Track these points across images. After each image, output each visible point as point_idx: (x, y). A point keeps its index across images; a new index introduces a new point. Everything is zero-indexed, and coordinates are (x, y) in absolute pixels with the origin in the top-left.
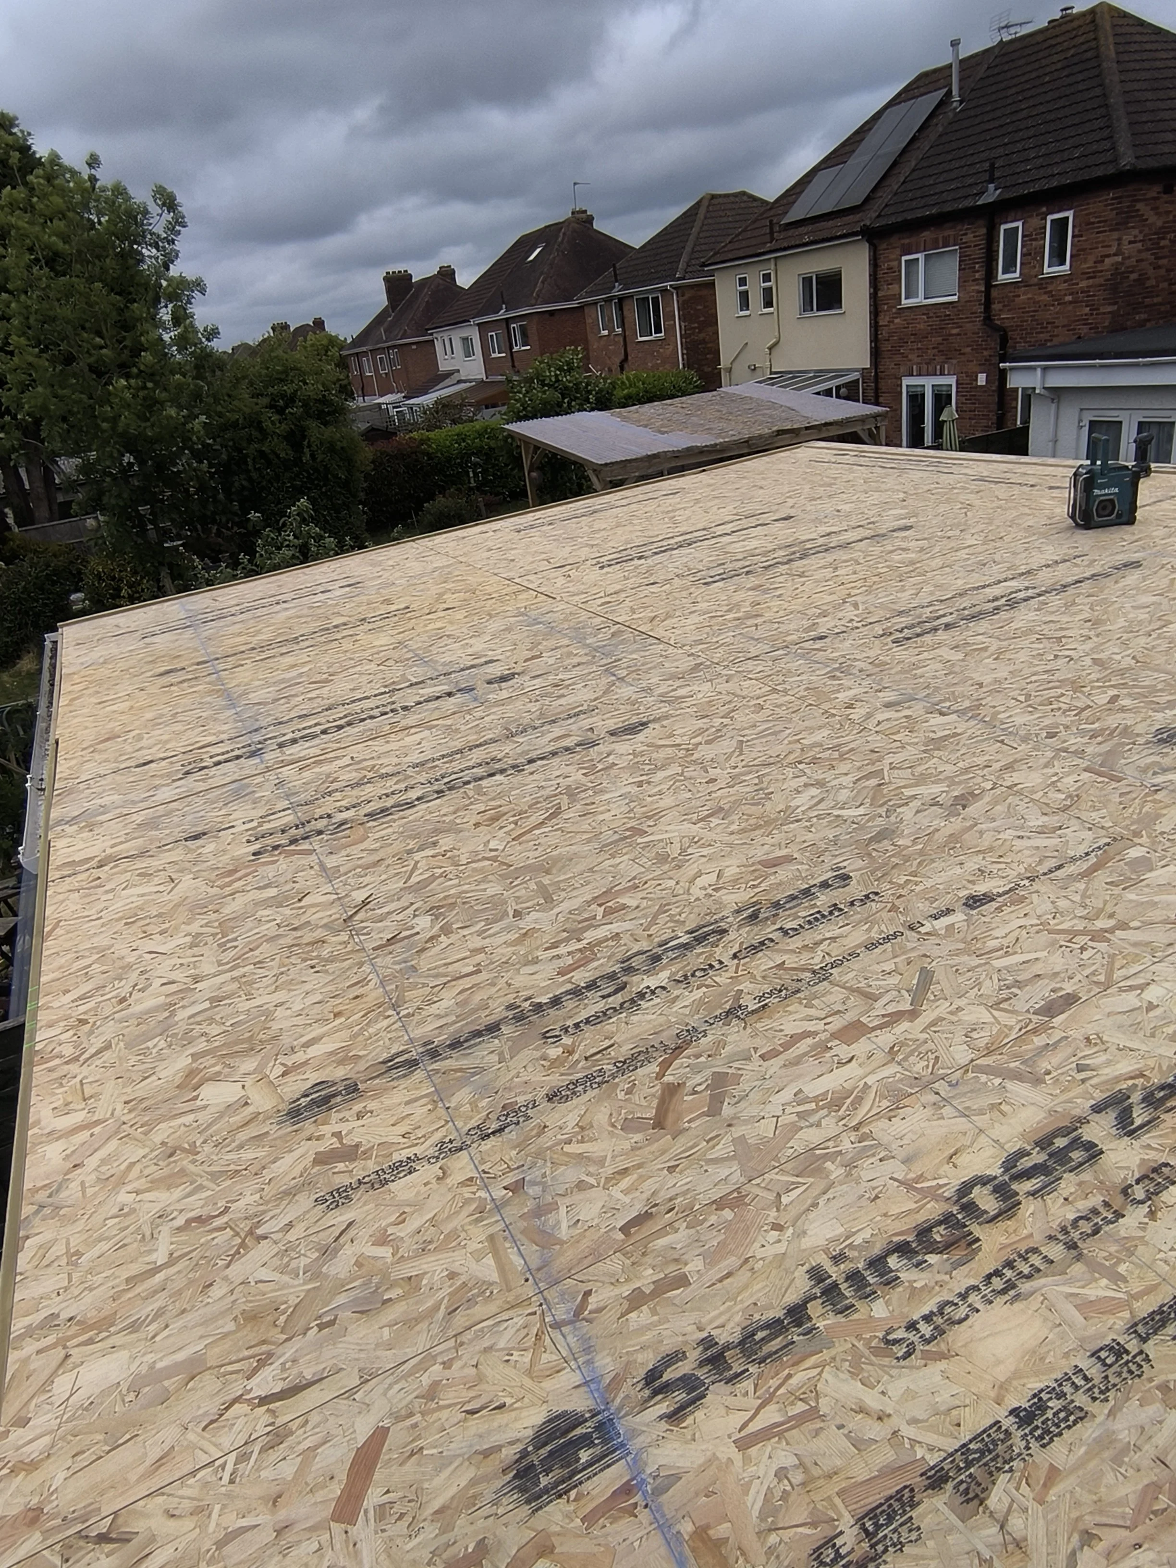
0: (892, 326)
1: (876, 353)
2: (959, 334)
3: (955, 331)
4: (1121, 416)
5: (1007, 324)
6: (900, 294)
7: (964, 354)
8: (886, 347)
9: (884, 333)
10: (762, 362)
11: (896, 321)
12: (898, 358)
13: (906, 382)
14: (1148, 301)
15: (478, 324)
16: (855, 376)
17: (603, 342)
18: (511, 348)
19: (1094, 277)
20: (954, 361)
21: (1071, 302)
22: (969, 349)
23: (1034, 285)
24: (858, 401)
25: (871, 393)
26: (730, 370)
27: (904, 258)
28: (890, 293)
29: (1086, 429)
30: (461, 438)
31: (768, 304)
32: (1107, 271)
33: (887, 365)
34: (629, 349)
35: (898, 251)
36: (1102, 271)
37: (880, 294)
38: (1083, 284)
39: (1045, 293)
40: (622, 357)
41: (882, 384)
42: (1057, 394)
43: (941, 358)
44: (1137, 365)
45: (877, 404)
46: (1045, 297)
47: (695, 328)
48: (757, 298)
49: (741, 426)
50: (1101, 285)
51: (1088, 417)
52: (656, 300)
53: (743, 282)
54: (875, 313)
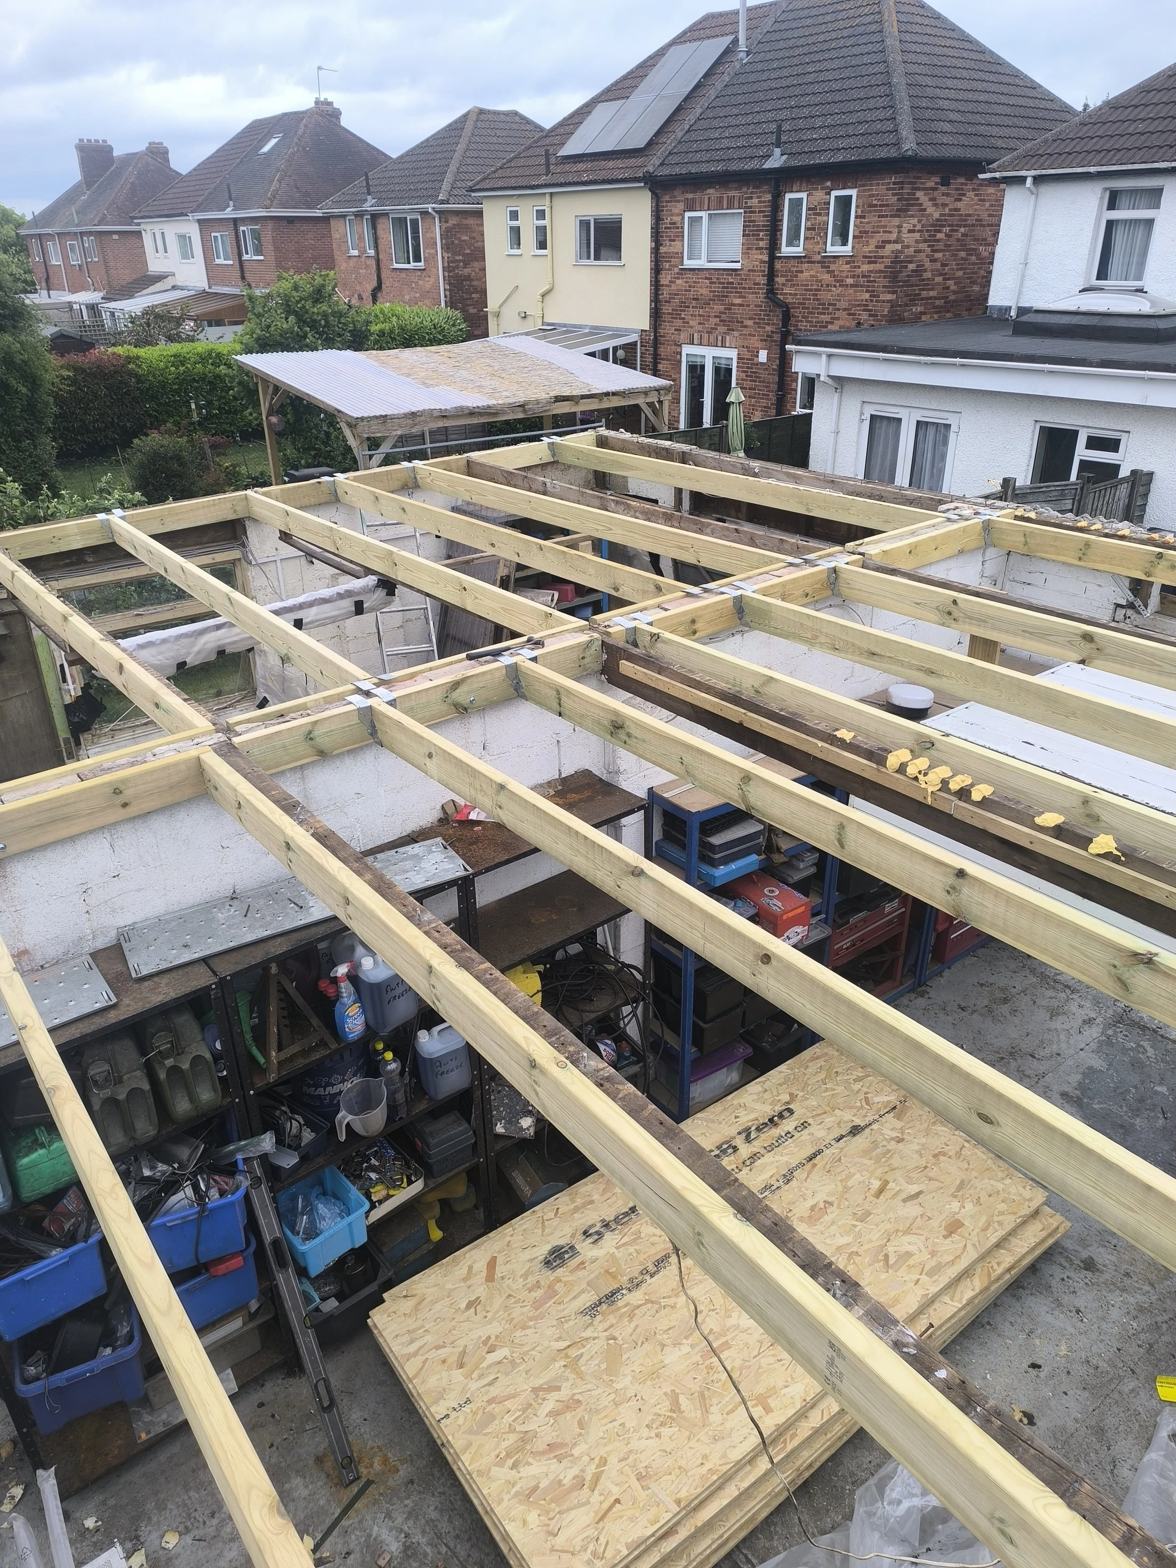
0: (673, 287)
1: (656, 314)
2: (740, 305)
3: (738, 301)
4: (901, 413)
5: (789, 300)
6: (682, 253)
7: (746, 327)
8: (666, 309)
9: (665, 294)
10: (534, 310)
11: (679, 282)
12: (678, 323)
13: (687, 350)
14: (924, 294)
15: (199, 221)
16: (635, 337)
17: (352, 263)
18: (240, 255)
19: (875, 262)
20: (736, 333)
21: (852, 286)
22: (751, 322)
23: (818, 262)
24: (635, 369)
25: (649, 359)
26: (498, 315)
27: (688, 214)
28: (672, 250)
29: (867, 424)
30: (179, 360)
31: (542, 245)
32: (887, 257)
33: (668, 329)
34: (383, 276)
35: (681, 206)
36: (883, 257)
37: (663, 250)
38: (865, 268)
39: (828, 272)
40: (374, 284)
41: (662, 350)
42: (840, 382)
43: (722, 329)
44: (918, 363)
45: (656, 373)
46: (826, 277)
47: (459, 261)
48: (528, 237)
49: (516, 387)
50: (881, 271)
51: (870, 410)
52: (415, 223)
53: (514, 215)
54: (657, 270)
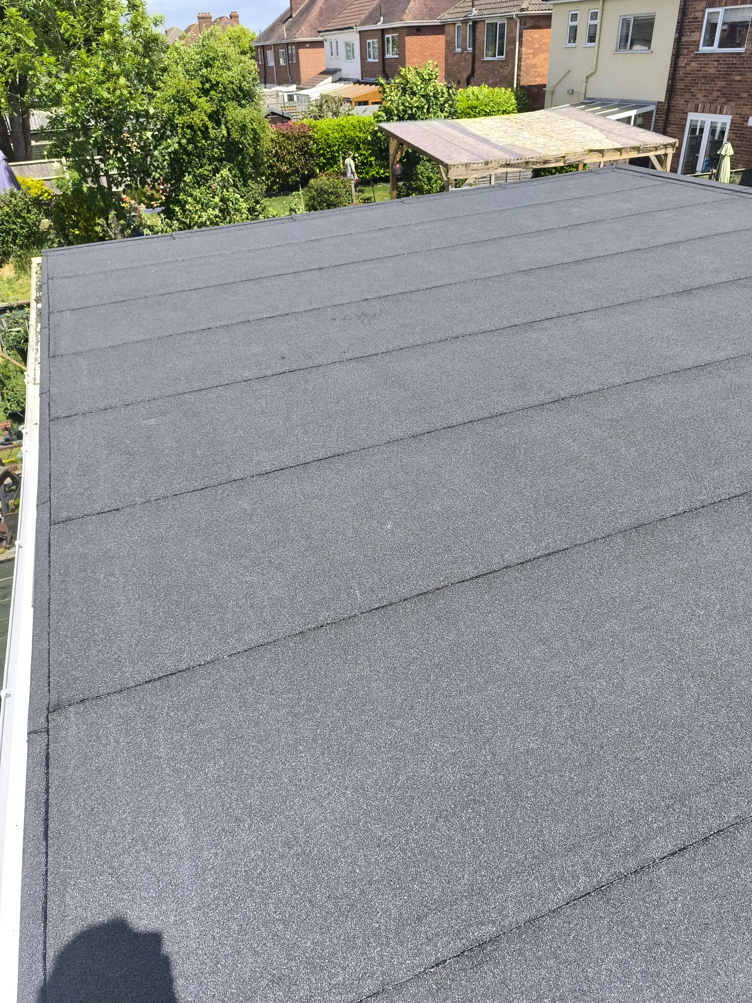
0: (688, 69)
1: (671, 90)
2: (739, 81)
3: (738, 78)
6: (699, 41)
7: (741, 98)
8: (680, 85)
9: (681, 73)
10: (579, 88)
11: (693, 64)
12: (688, 96)
13: (692, 116)
15: (360, 32)
16: (652, 108)
17: (456, 58)
18: (384, 55)
20: (733, 104)
22: (745, 95)
24: (650, 130)
25: (661, 124)
26: (553, 93)
27: (708, 10)
28: (691, 39)
30: (340, 128)
31: (592, 39)
33: (679, 101)
34: (476, 66)
35: (704, 4)
37: (684, 39)
40: (469, 72)
41: (672, 117)
43: (722, 100)
45: (665, 133)
47: (531, 53)
48: (583, 34)
52: (502, 26)
53: (574, 17)
54: (677, 55)
